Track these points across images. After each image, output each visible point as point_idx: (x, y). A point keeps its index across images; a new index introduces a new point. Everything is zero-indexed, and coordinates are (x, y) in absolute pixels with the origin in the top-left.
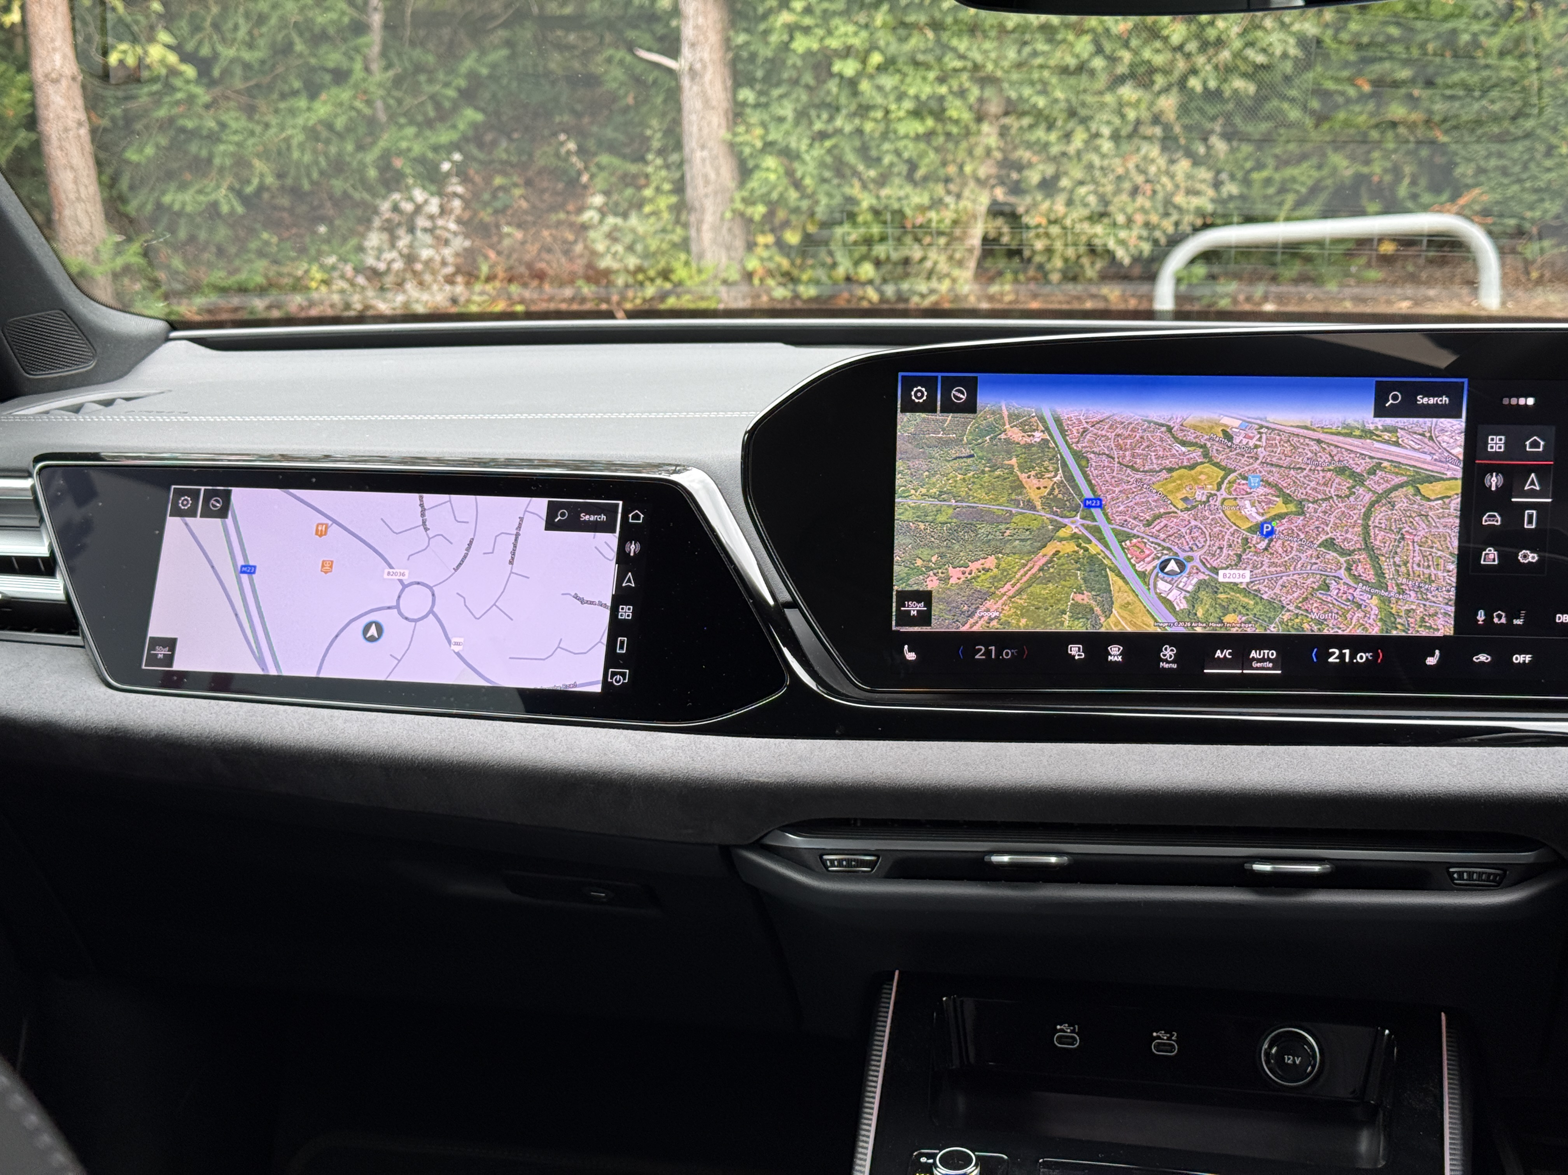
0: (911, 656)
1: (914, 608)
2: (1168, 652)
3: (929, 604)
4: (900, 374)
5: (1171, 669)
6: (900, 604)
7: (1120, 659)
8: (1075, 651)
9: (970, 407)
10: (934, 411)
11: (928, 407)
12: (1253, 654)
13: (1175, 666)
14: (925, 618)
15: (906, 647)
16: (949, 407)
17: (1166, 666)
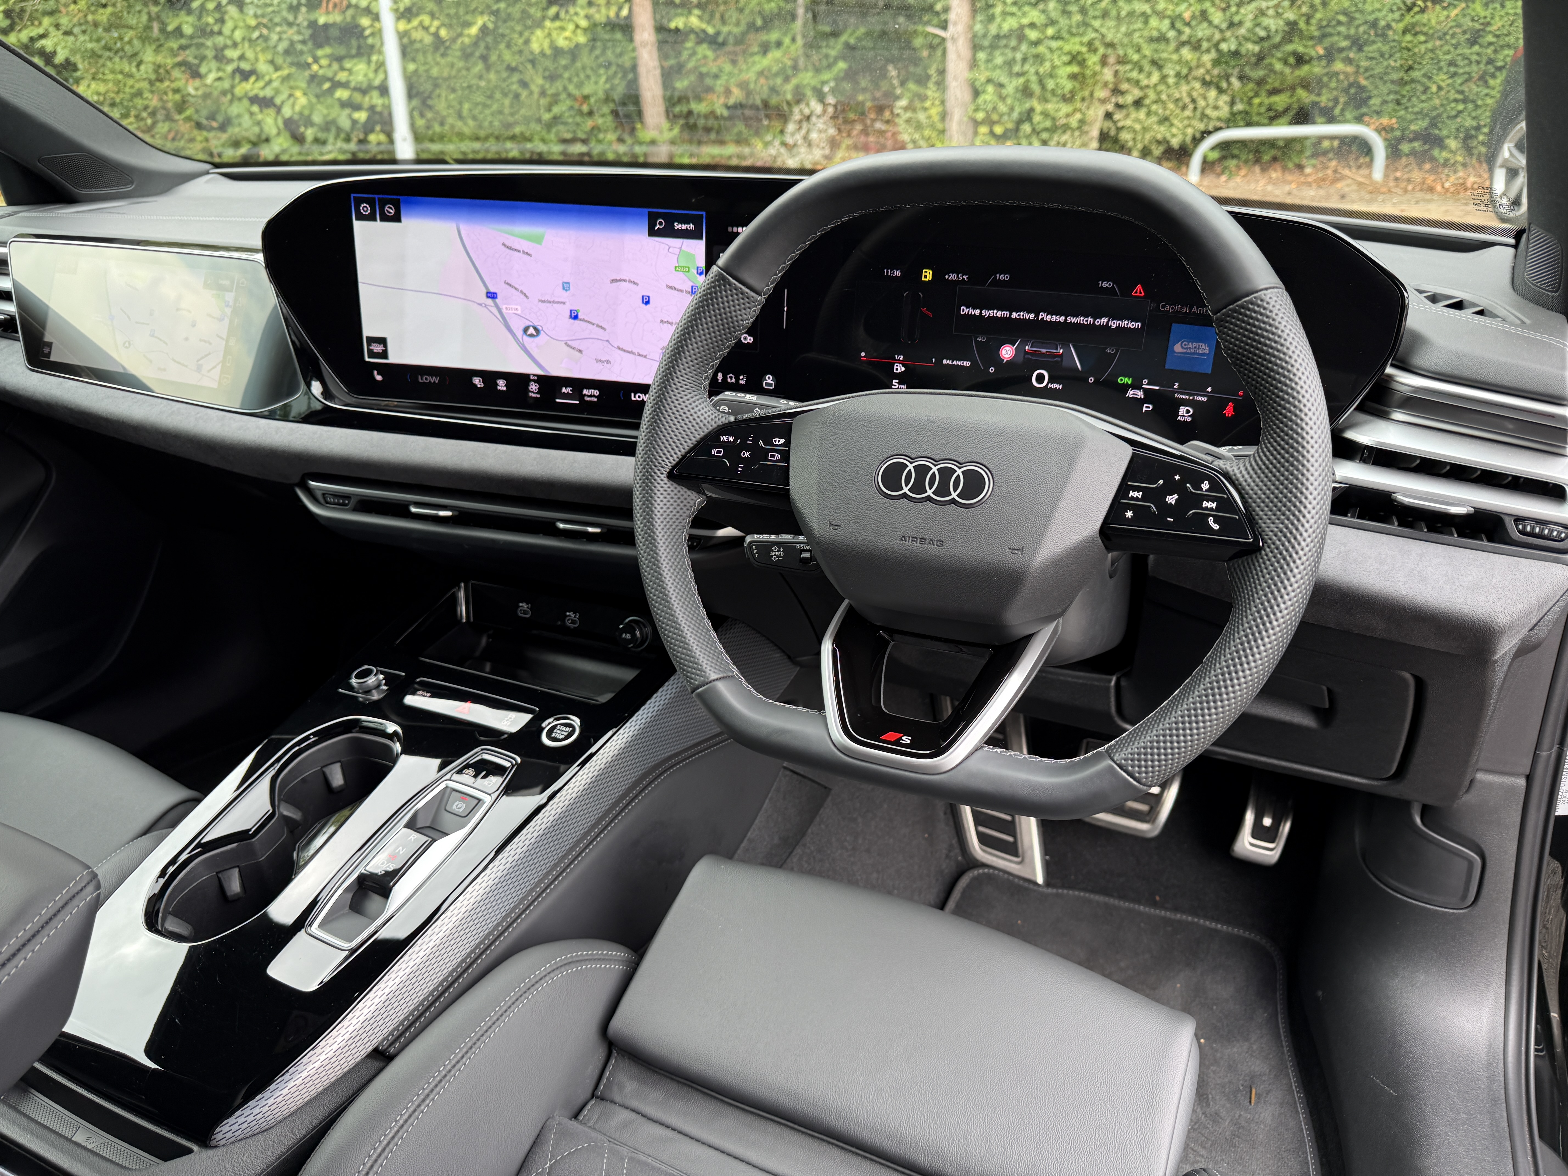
0: (379, 378)
1: (378, 348)
2: (534, 387)
3: (385, 346)
4: (352, 195)
5: (536, 398)
6: (369, 345)
7: (505, 389)
8: (477, 381)
9: (397, 218)
10: (375, 220)
11: (371, 218)
12: (585, 392)
13: (538, 396)
14: (384, 354)
15: (375, 372)
16: (385, 218)
17: (533, 395)
